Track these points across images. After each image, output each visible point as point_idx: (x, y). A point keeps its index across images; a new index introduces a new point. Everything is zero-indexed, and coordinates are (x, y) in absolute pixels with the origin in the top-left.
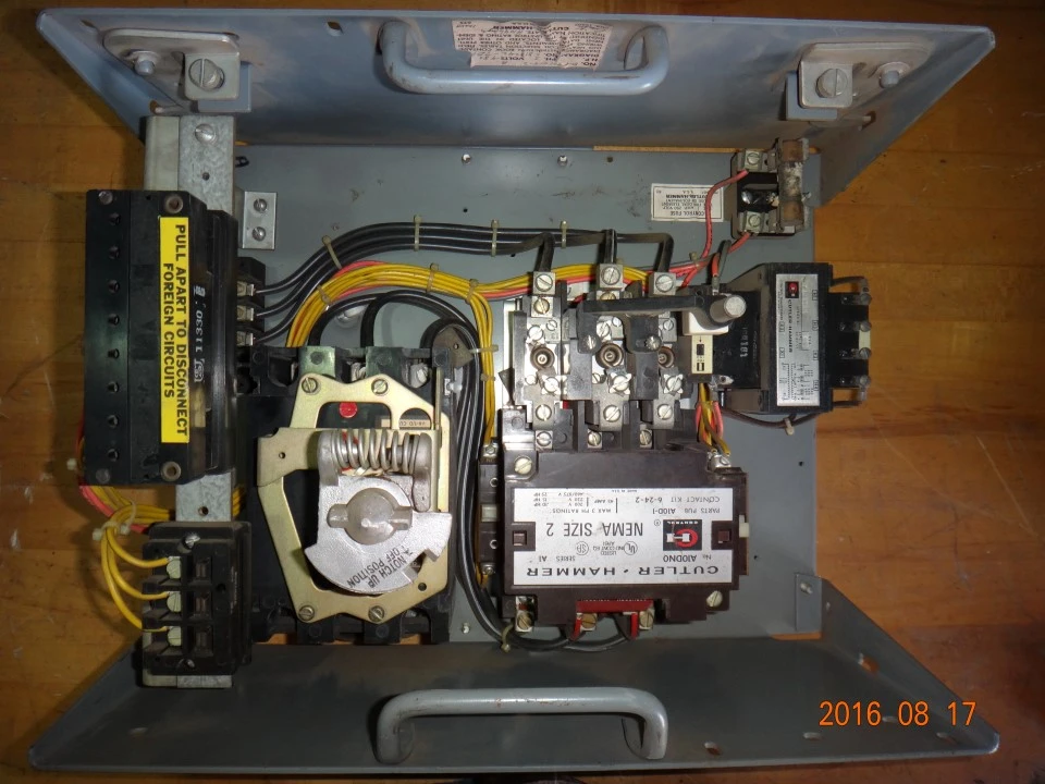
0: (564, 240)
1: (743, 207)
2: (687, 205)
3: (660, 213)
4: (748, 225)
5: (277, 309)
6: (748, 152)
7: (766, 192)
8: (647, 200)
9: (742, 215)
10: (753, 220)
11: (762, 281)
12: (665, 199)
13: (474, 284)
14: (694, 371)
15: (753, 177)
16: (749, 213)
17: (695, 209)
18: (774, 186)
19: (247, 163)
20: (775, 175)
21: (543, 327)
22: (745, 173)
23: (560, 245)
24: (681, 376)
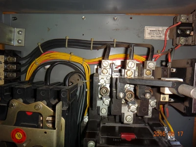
0: (115, 45)
1: (178, 35)
2: (157, 34)
3: (147, 36)
4: (180, 42)
5: (24, 65)
6: (182, 15)
7: (186, 30)
8: (143, 32)
9: (178, 38)
10: (182, 40)
11: (189, 65)
12: (149, 32)
13: (84, 60)
14: (161, 100)
15: (183, 24)
16: (181, 38)
17: (160, 35)
18: (191, 28)
19: (17, 19)
20: (192, 24)
21: (105, 79)
22: (180, 23)
23: (113, 47)
24: (155, 101)
